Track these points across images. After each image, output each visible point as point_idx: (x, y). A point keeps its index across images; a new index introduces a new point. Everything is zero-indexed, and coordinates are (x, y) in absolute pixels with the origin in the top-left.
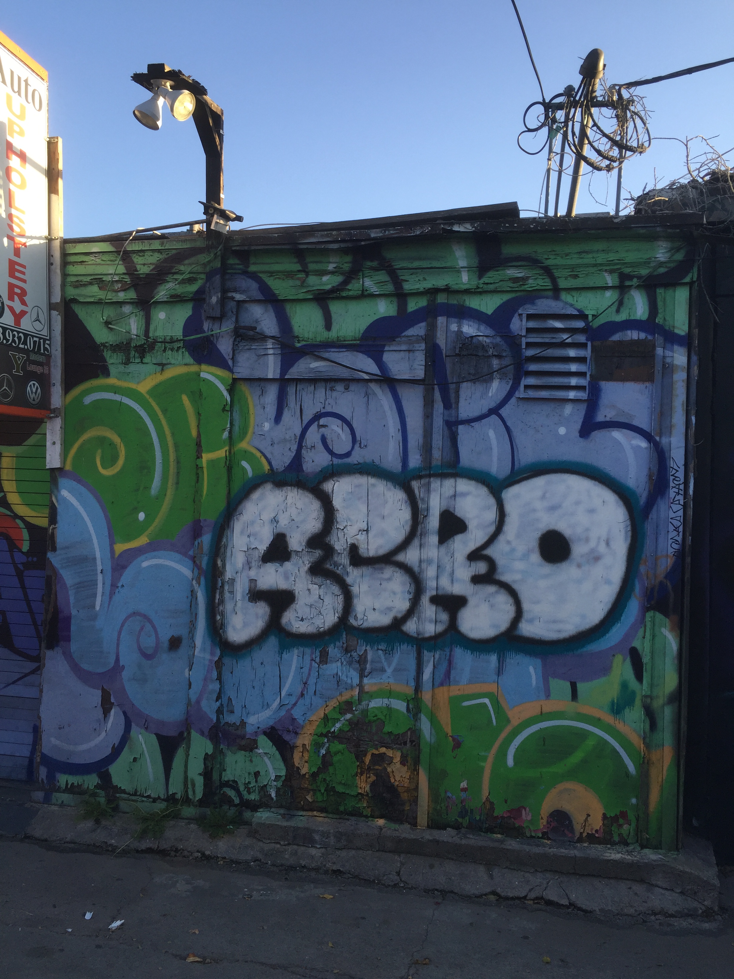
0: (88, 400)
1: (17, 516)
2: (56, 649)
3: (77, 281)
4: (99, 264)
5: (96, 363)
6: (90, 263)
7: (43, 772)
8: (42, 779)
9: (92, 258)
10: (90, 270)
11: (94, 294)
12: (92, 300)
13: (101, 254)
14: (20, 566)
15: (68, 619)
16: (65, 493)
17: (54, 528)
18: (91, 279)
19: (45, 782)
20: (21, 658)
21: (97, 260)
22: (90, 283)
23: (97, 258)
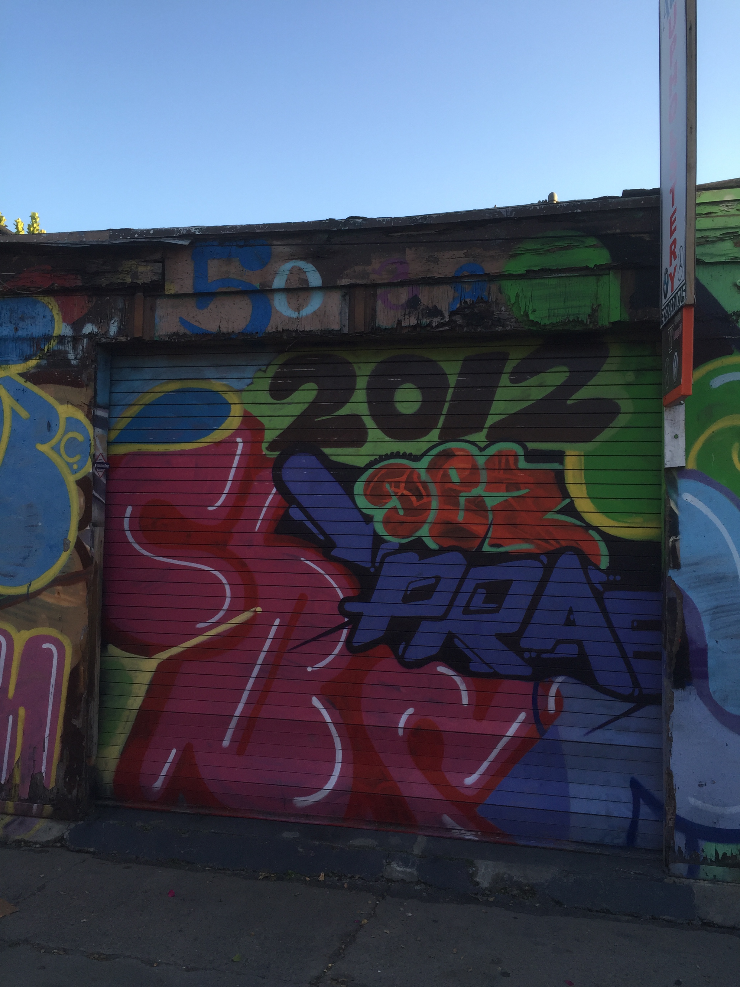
0: (717, 382)
1: (589, 526)
2: (688, 688)
3: (702, 237)
4: (733, 215)
5: (729, 337)
6: (718, 214)
7: (680, 840)
8: (679, 848)
9: (723, 208)
10: (720, 222)
11: (726, 252)
12: (722, 259)
13: (736, 203)
14: (599, 587)
15: (703, 652)
16: (687, 497)
17: (675, 541)
18: (722, 235)
19: (684, 851)
20: (608, 698)
21: (730, 210)
22: (721, 239)
23: (730, 207)
